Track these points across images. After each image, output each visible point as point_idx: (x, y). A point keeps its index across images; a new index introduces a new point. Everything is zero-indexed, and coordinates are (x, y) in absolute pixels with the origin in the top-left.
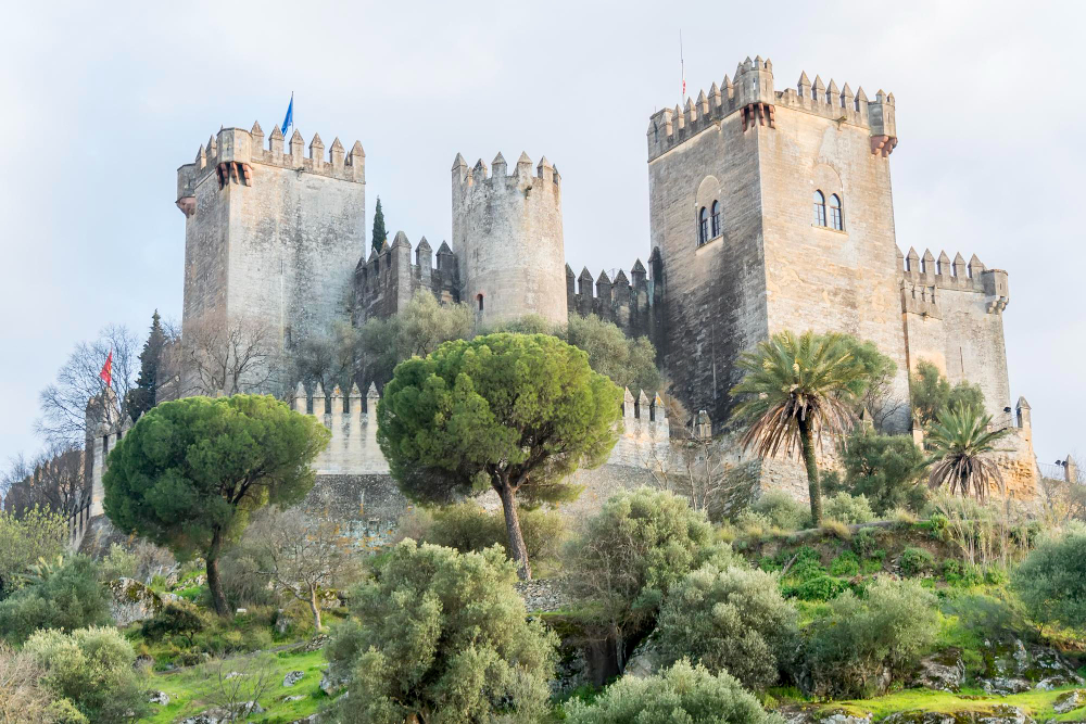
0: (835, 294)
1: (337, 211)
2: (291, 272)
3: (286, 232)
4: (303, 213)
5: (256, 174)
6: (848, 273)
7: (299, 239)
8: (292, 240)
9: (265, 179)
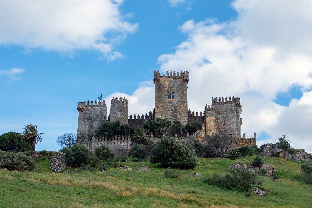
0: (171, 111)
1: (99, 113)
2: (89, 125)
3: (89, 118)
4: (92, 114)
5: (84, 109)
6: (175, 106)
7: (91, 119)
8: (90, 119)
9: (85, 110)
